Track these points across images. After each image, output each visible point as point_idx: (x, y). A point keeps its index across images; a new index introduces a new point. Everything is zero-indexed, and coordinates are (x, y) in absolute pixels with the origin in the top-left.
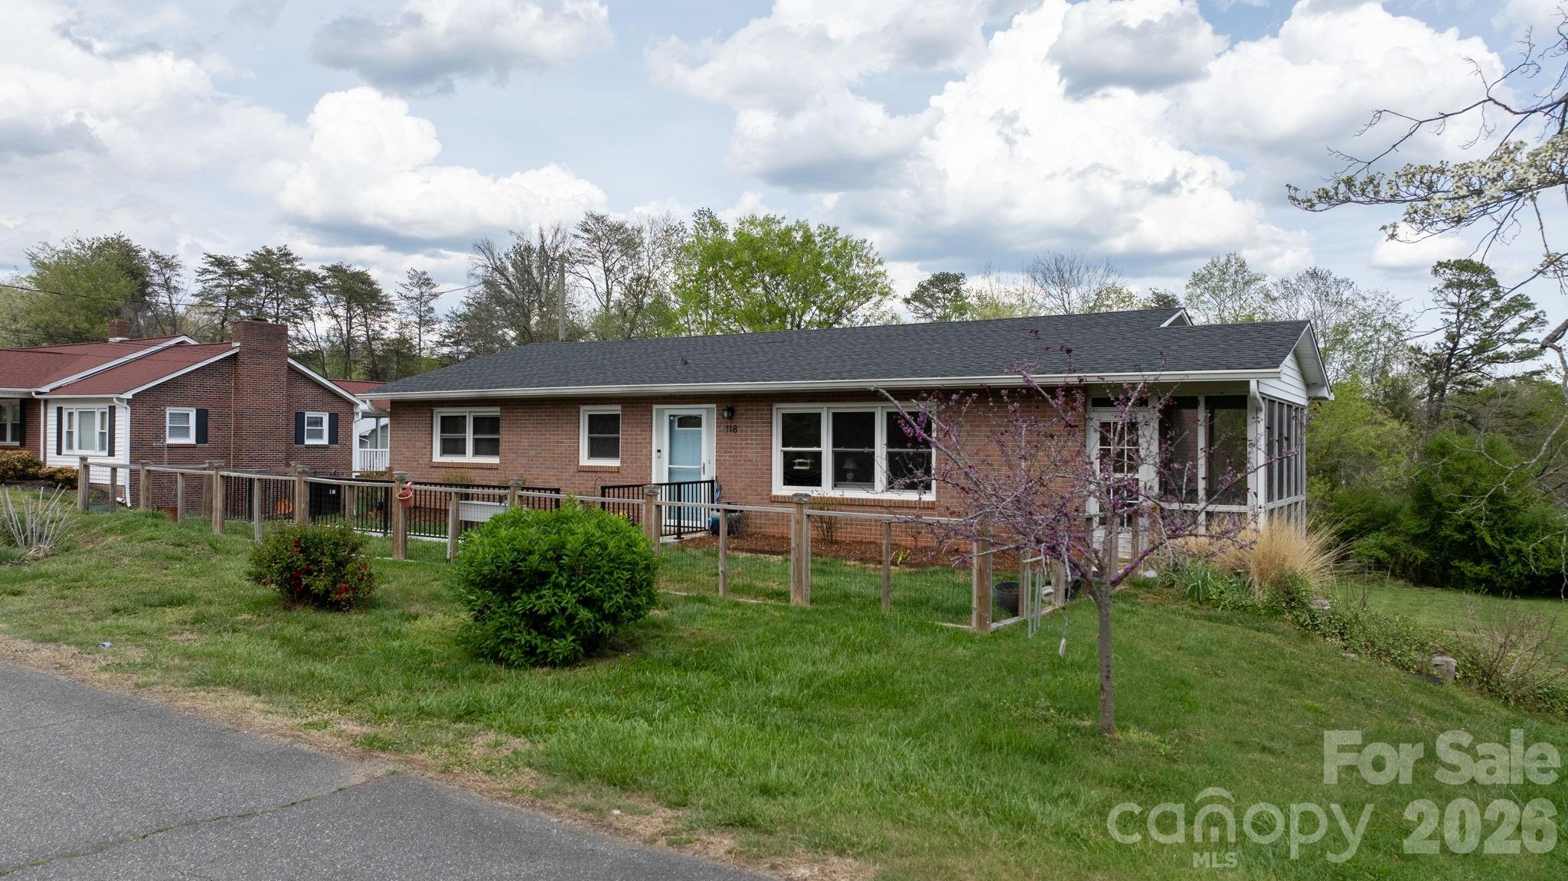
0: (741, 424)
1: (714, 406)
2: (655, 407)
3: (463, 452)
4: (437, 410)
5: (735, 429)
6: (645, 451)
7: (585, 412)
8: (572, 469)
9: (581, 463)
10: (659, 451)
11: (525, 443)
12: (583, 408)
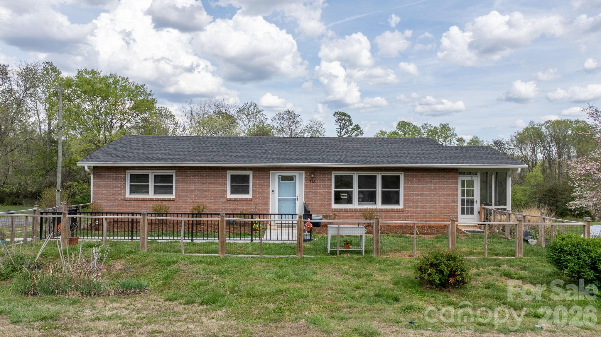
0: (318, 180)
1: (303, 172)
2: (271, 172)
3: (147, 192)
4: (127, 171)
5: (314, 182)
6: (266, 191)
7: (229, 174)
8: (223, 200)
9: (228, 197)
10: (273, 191)
11: (193, 188)
12: (228, 172)
